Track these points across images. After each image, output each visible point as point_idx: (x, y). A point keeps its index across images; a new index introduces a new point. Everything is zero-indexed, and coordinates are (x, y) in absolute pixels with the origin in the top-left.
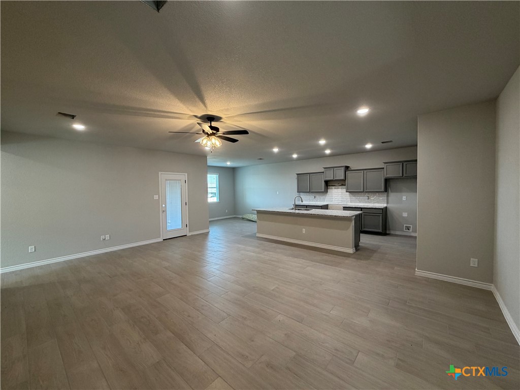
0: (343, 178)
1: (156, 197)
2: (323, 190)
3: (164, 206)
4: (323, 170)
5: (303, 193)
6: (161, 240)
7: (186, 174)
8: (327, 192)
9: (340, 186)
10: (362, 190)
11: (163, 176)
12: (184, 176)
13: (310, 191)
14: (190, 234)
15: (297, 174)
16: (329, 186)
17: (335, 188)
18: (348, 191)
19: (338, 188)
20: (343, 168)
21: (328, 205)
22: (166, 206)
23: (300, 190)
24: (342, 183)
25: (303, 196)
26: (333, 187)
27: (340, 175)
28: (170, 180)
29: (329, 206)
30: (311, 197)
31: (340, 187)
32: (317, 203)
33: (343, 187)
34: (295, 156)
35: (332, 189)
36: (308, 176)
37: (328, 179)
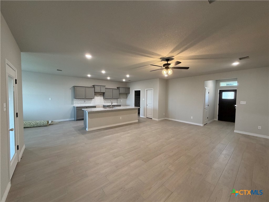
31: (99, 96)
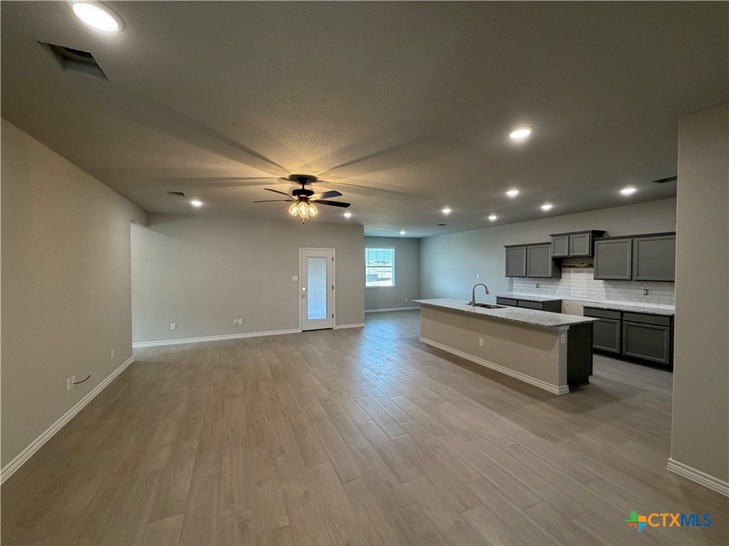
0: (586, 252)
1: (295, 278)
2: (550, 275)
3: (304, 289)
4: (549, 239)
5: (517, 278)
6: (299, 331)
7: (334, 250)
8: (561, 277)
9: (585, 267)
10: (628, 277)
11: (304, 252)
12: (331, 253)
13: (527, 275)
14: (337, 328)
15: (506, 247)
16: (565, 267)
17: (576, 272)
18: (599, 277)
19: (581, 272)
20: (588, 235)
21: (560, 301)
22: (307, 289)
23: (511, 273)
24: (587, 261)
25: (517, 283)
26: (572, 269)
27: (582, 247)
28: (314, 257)
29: (564, 304)
30: (530, 285)
32: (541, 296)
33: (591, 269)
34: (493, 218)
35: (570, 272)
36: (525, 251)
37: (557, 254)
